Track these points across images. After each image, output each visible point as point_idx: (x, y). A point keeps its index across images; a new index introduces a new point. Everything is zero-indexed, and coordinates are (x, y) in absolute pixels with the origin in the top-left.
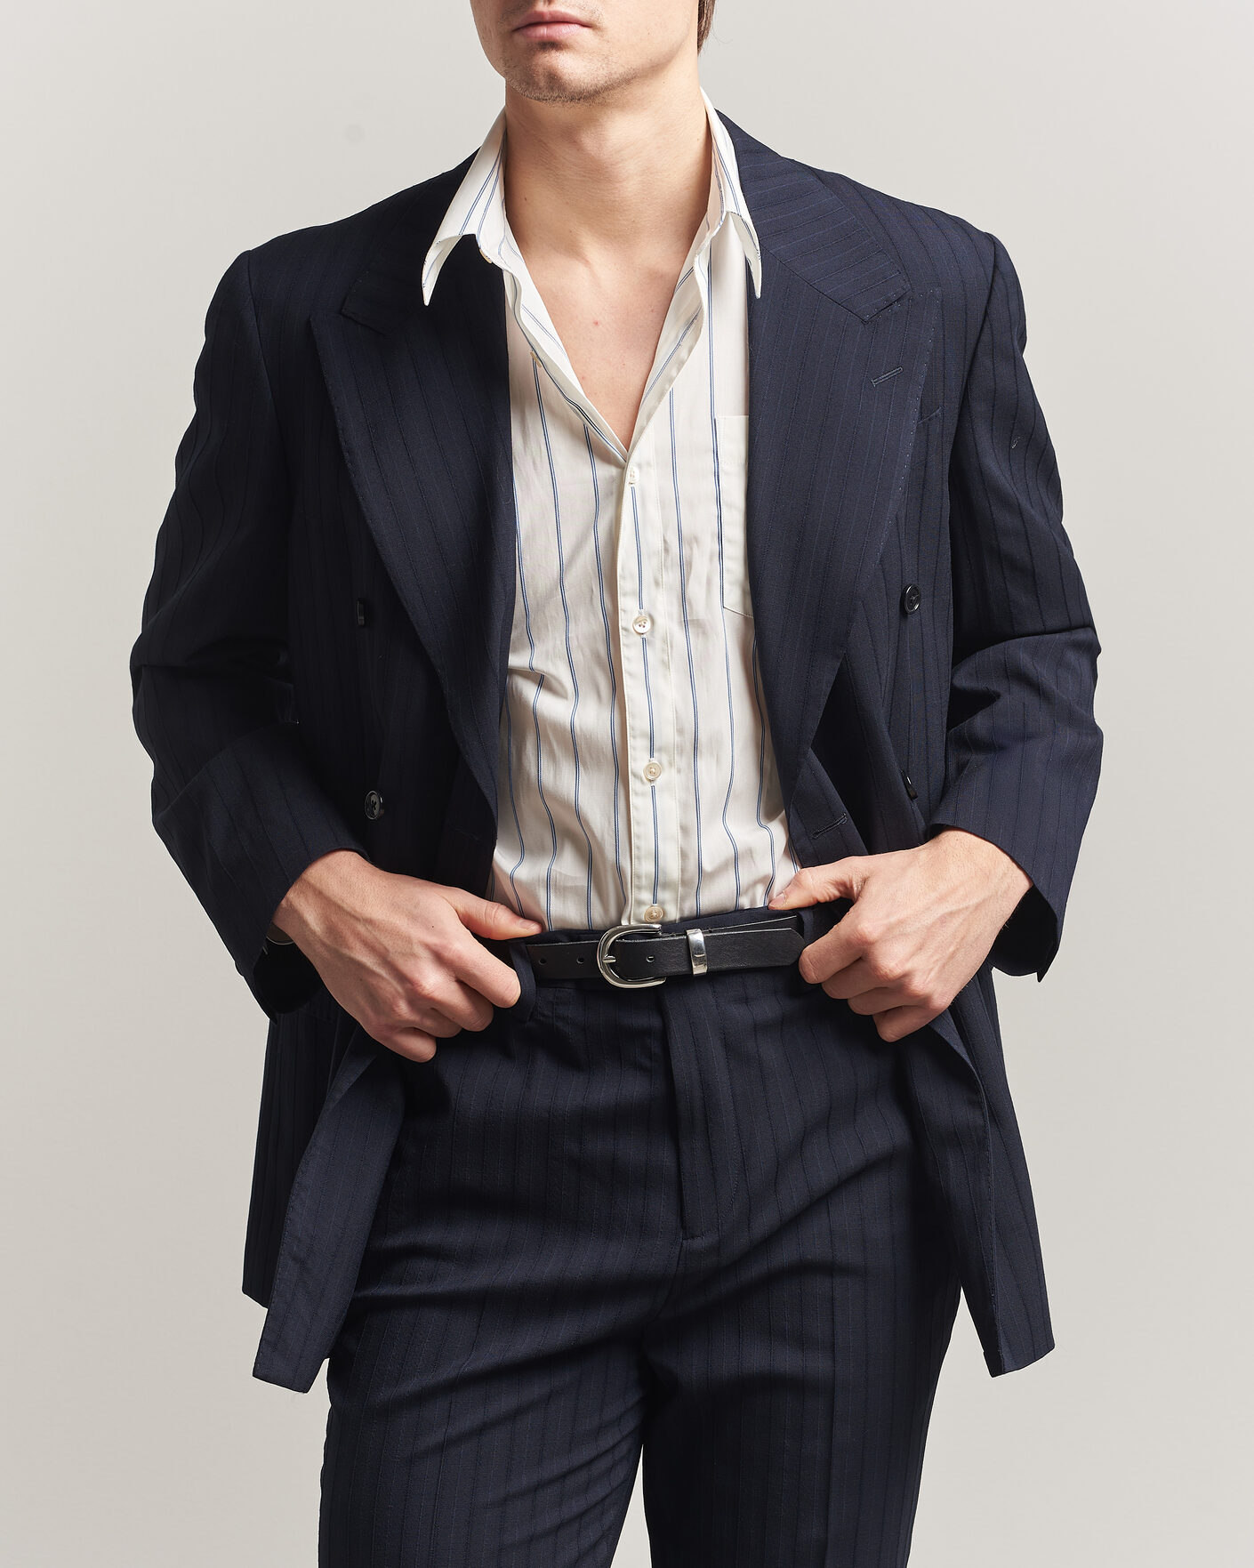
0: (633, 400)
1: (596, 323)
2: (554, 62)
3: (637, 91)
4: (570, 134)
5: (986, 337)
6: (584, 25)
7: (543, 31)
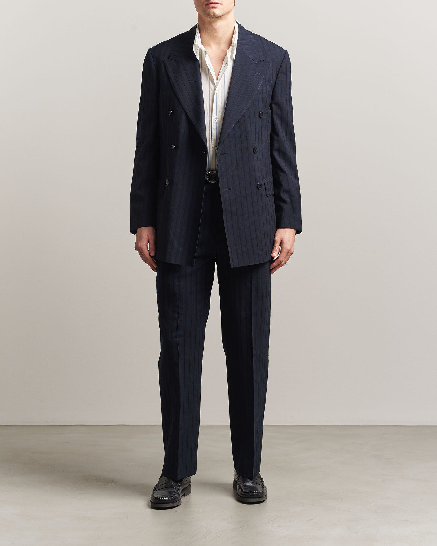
0: (218, 73)
1: (212, 59)
2: (215, 11)
3: (225, 16)
4: (210, 23)
5: (281, 69)
6: (219, 4)
7: (213, 5)
